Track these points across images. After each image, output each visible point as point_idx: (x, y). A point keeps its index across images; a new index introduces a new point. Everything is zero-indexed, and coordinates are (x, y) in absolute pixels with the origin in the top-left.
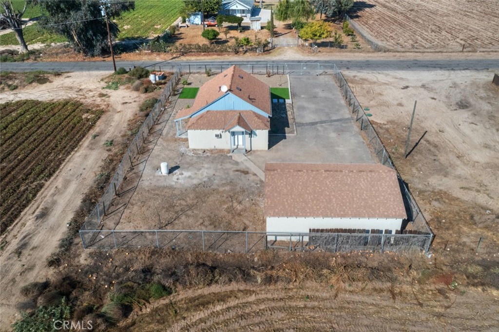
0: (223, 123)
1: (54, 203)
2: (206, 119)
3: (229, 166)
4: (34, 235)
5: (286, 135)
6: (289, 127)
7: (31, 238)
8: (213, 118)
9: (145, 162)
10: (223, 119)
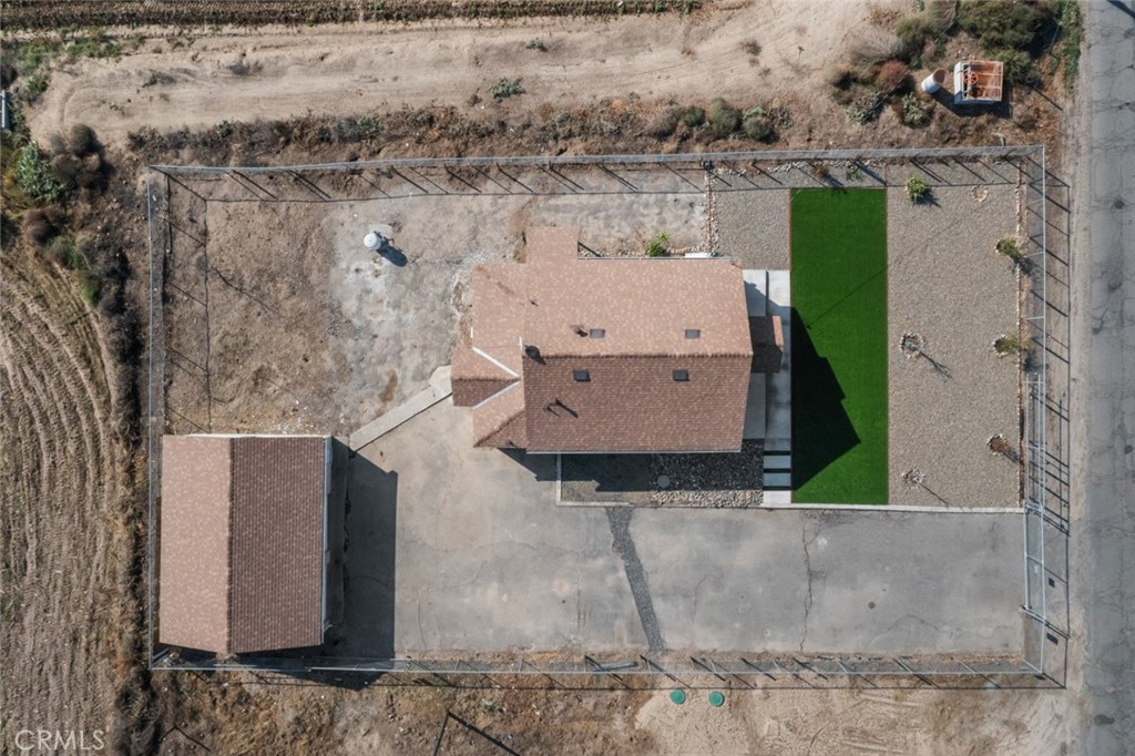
0: (491, 344)
1: (279, 73)
2: (501, 304)
3: (412, 361)
4: (194, 82)
5: (559, 482)
6: (598, 490)
7: (187, 81)
8: (505, 320)
9: (422, 192)
10: (500, 343)
